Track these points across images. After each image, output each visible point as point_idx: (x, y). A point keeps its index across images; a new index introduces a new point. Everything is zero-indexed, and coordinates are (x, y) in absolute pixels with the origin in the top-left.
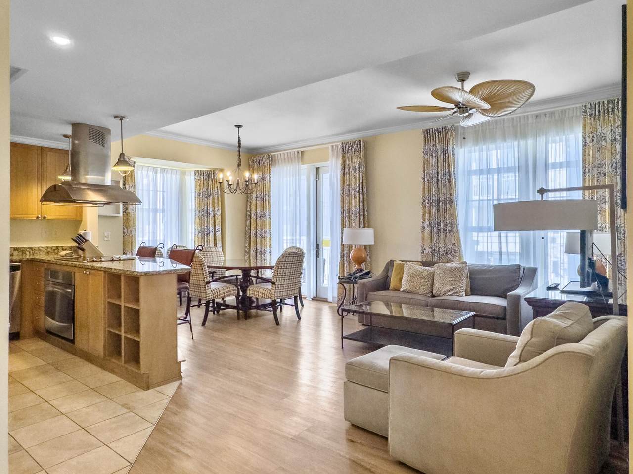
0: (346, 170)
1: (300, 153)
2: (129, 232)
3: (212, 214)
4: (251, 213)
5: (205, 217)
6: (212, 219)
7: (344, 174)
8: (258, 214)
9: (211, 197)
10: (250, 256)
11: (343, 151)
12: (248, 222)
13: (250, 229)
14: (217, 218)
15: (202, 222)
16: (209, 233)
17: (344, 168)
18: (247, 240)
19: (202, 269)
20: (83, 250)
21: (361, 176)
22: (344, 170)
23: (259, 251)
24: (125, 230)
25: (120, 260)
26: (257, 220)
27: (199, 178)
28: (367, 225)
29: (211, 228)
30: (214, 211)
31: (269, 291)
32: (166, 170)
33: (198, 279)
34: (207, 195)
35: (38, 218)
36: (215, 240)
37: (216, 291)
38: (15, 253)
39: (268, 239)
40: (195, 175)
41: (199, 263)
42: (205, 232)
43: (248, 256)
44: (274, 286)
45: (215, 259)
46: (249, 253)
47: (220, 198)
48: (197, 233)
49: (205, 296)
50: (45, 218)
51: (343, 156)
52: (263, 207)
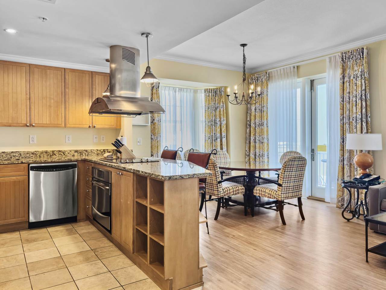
0: (346, 79)
1: (296, 67)
2: (155, 138)
3: (219, 123)
4: (250, 122)
5: (213, 126)
6: (219, 127)
7: (344, 83)
8: (257, 123)
9: (218, 110)
10: (249, 159)
11: (343, 60)
12: (248, 130)
13: (250, 136)
14: (223, 127)
15: (211, 131)
16: (217, 139)
17: (344, 77)
18: (248, 145)
19: (215, 170)
20: (120, 153)
21: (363, 84)
22: (344, 79)
23: (257, 154)
24: (153, 137)
25: (148, 162)
26: (256, 128)
27: (208, 95)
28: (369, 131)
29: (218, 135)
30: (220, 121)
31: (275, 192)
32: (182, 89)
33: (211, 179)
34: (214, 108)
35: (90, 127)
36: (221, 145)
37: (226, 189)
38: (76, 154)
39: (266, 145)
40: (205, 92)
41: (212, 165)
42: (214, 139)
43: (248, 158)
44: (280, 188)
45: (223, 161)
46: (249, 156)
47: (225, 111)
48: (207, 139)
49: (217, 194)
50: (94, 127)
51: (343, 66)
52: (261, 117)
